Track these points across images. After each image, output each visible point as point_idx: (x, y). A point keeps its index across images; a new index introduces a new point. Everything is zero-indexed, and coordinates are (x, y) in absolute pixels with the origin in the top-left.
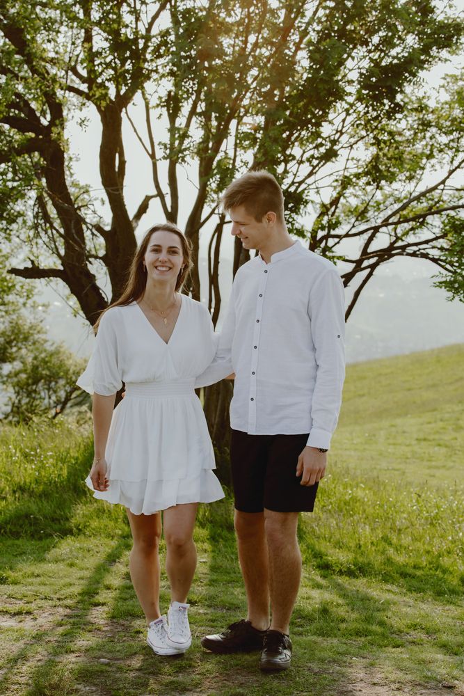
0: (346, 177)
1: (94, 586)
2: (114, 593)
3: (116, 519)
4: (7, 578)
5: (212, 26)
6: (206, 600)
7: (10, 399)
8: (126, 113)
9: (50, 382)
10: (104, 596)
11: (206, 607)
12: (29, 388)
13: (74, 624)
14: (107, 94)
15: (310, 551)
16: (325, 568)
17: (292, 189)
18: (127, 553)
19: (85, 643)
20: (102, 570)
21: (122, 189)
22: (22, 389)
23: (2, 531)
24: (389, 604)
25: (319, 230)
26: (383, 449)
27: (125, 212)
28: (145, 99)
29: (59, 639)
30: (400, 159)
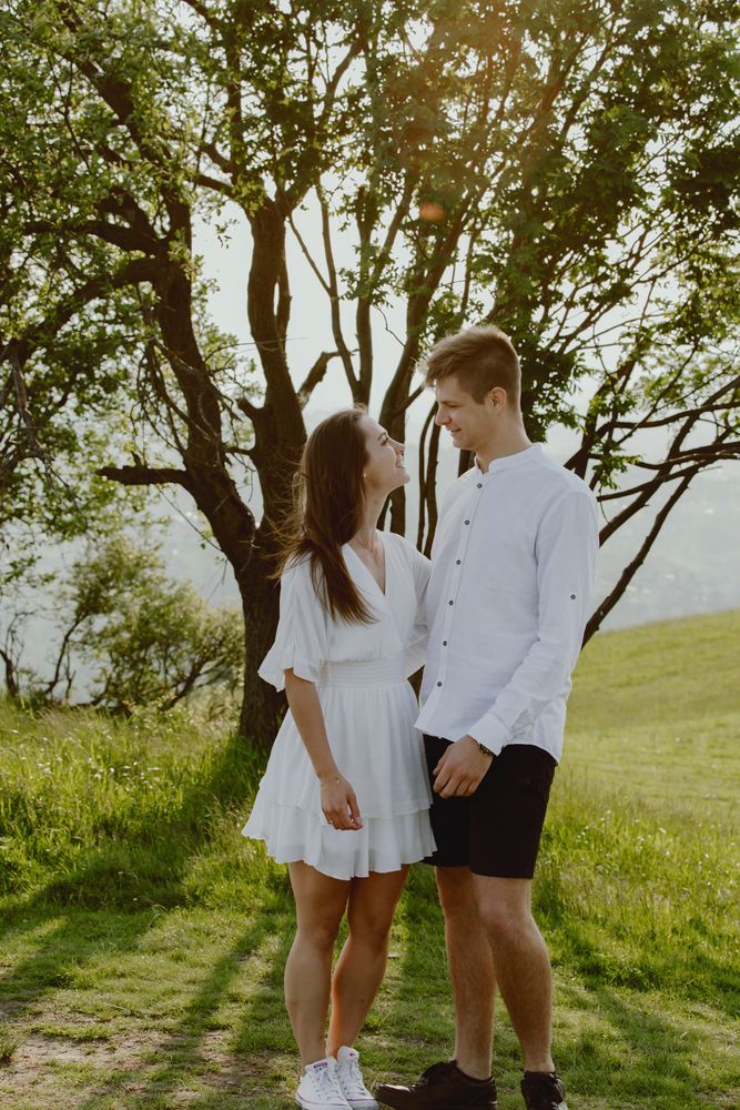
0: (643, 329)
1: (213, 996)
2: (244, 1008)
3: (256, 882)
4: (71, 979)
5: (428, 84)
6: (392, 1025)
7: (104, 671)
8: (291, 222)
9: (168, 646)
10: (227, 1014)
11: (392, 1038)
12: (134, 656)
13: (174, 1061)
14: (259, 191)
15: (570, 944)
16: (594, 972)
17: (556, 348)
18: (270, 939)
19: (190, 1095)
20: (227, 970)
21: (284, 342)
22: (123, 656)
23: (71, 896)
24: (696, 1039)
25: (599, 415)
26: (704, 764)
27: (288, 379)
28: (322, 199)
29: (149, 1087)
30: (733, 303)
